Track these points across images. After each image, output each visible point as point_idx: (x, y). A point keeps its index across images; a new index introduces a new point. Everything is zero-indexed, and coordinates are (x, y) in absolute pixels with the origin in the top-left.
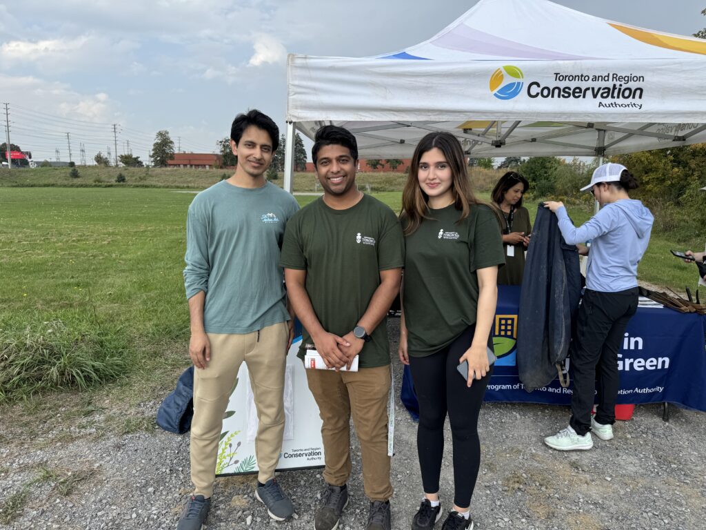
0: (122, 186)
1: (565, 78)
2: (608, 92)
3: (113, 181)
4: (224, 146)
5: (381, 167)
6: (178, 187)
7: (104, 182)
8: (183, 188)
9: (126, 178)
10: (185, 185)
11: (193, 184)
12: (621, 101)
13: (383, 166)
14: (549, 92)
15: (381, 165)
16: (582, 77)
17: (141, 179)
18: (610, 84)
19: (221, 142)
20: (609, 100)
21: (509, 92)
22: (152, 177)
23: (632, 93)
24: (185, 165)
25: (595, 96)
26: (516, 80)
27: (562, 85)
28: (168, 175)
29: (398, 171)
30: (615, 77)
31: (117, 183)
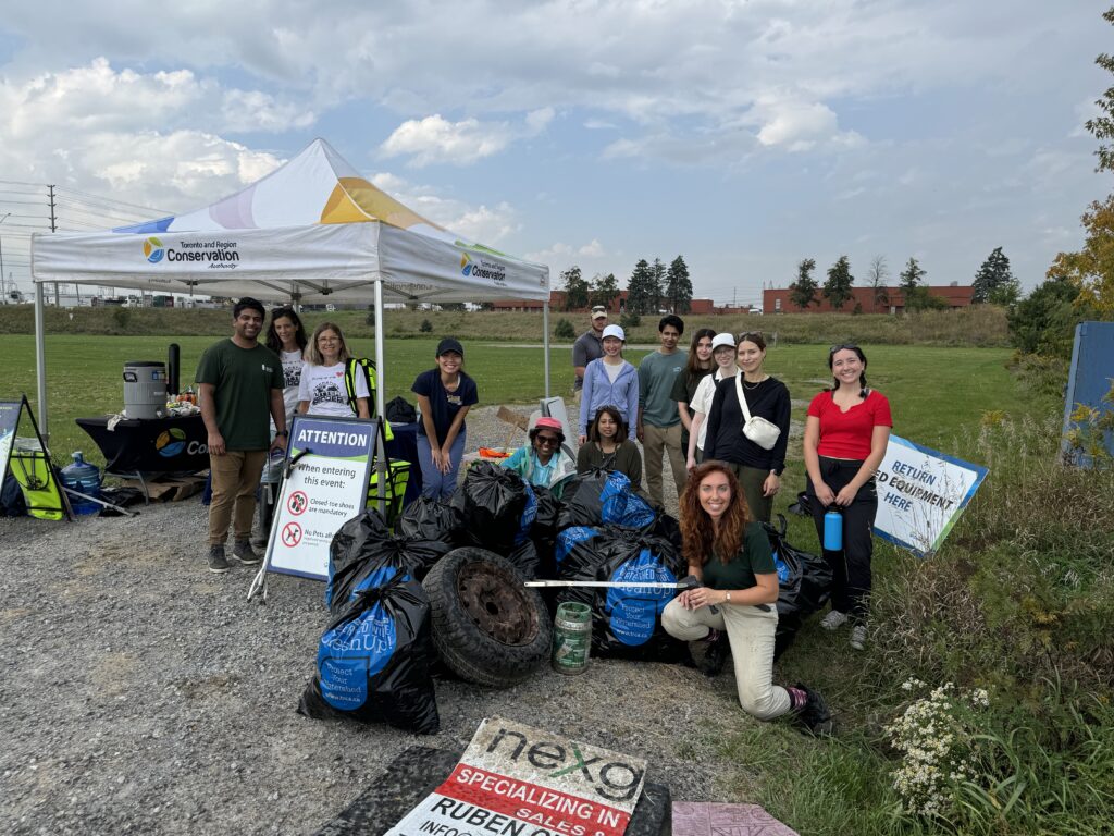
0: (427, 337)
1: (187, 245)
2: (217, 256)
3: (417, 330)
4: (571, 279)
5: (815, 304)
6: (497, 339)
7: (405, 331)
8: (503, 340)
9: (434, 327)
10: (508, 336)
11: (519, 335)
12: (226, 262)
13: (819, 303)
14: (180, 257)
15: (815, 300)
16: (197, 245)
17: (454, 327)
18: (215, 249)
19: (566, 274)
20: (219, 262)
21: (157, 257)
22: (469, 324)
23: (232, 257)
24: (517, 308)
25: (209, 259)
26: (159, 248)
27: (188, 250)
28: (489, 322)
29: (845, 311)
30: (219, 244)
31: (421, 333)
